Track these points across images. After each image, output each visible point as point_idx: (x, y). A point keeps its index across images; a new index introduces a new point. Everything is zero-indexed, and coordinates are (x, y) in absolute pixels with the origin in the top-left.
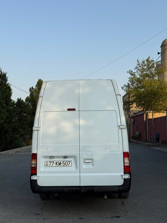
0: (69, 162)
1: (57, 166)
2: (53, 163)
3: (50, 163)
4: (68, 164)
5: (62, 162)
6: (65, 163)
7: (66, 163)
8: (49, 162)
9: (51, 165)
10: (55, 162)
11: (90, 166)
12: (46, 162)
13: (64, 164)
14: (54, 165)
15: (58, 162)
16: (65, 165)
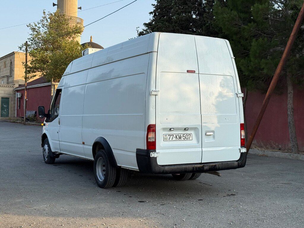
0: (190, 135)
1: (177, 140)
2: (172, 136)
3: (169, 136)
4: (189, 138)
5: (182, 136)
6: (185, 136)
7: (187, 136)
8: (167, 135)
9: (171, 139)
10: (175, 136)
11: (211, 140)
12: (165, 136)
13: (184, 138)
14: (174, 139)
15: (178, 136)
16: (186, 139)
